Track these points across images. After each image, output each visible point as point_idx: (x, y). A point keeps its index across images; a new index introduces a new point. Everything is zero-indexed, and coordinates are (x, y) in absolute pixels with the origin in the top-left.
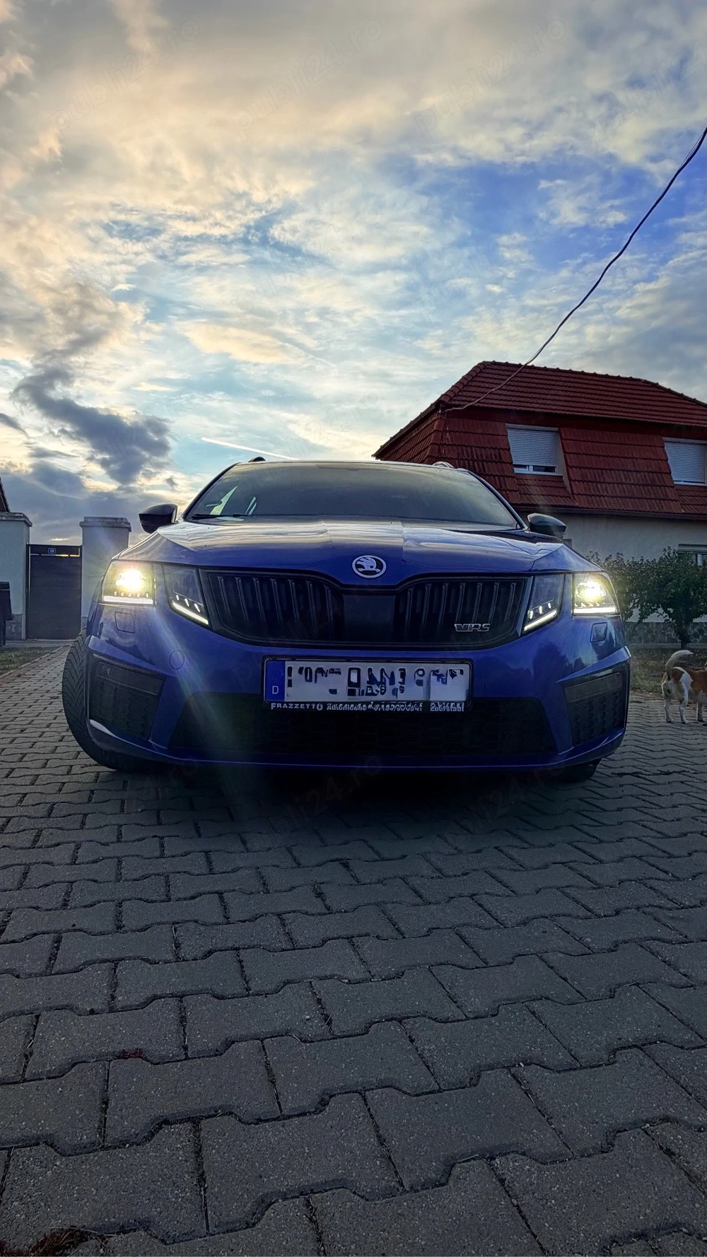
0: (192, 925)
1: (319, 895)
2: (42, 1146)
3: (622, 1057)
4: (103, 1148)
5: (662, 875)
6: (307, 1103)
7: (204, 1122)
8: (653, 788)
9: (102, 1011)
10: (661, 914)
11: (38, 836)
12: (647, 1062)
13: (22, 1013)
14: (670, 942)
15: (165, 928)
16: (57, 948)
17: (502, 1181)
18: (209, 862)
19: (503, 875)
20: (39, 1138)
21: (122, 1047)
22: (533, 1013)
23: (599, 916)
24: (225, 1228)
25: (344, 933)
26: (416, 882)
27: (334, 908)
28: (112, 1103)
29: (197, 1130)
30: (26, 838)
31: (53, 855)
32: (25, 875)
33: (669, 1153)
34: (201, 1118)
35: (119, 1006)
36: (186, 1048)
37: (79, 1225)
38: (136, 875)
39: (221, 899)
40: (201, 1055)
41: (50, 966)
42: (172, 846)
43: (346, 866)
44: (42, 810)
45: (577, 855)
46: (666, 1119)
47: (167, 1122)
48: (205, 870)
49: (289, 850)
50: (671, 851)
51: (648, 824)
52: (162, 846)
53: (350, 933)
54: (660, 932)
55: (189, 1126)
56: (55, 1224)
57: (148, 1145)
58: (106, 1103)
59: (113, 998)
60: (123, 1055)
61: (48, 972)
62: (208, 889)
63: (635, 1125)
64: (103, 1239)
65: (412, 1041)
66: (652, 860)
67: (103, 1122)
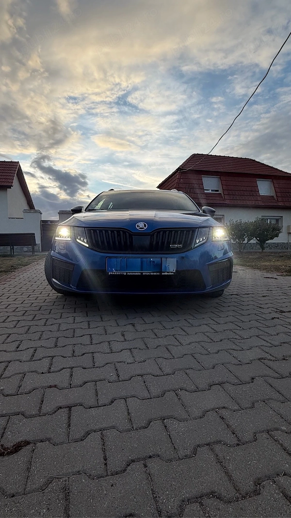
0: (80, 345)
1: (123, 335)
2: (20, 415)
3: (214, 387)
4: (39, 416)
5: (239, 328)
6: (107, 402)
7: (73, 408)
8: (242, 299)
9: (46, 373)
10: (236, 341)
11: (35, 317)
12: (221, 389)
13: (20, 373)
14: (237, 350)
15: (70, 346)
16: (35, 353)
17: (166, 427)
18: (89, 324)
19: (185, 328)
20: (19, 412)
21: (50, 384)
22: (186, 373)
23: (214, 342)
24: (74, 441)
25: (128, 347)
26: (156, 331)
27: (127, 339)
28: (44, 402)
29: (70, 410)
30: (31, 318)
31: (39, 323)
32: (29, 329)
33: (223, 418)
34: (72, 407)
35: (51, 371)
36: (71, 384)
37: (28, 440)
38: (64, 329)
39: (91, 337)
40: (75, 387)
41: (32, 358)
42: (78, 319)
43: (134, 326)
44: (38, 308)
45: (212, 322)
46: (224, 408)
47: (61, 408)
48: (87, 327)
49: (116, 320)
50: (243, 320)
51: (238, 311)
52: (74, 319)
53: (131, 347)
54: (234, 347)
55: (68, 409)
56: (20, 439)
57: (54, 415)
58: (43, 402)
59: (50, 368)
60: (51, 387)
61: (31, 360)
62: (87, 333)
63: (213, 409)
64: (35, 443)
65: (145, 382)
66: (236, 323)
67: (40, 408)
